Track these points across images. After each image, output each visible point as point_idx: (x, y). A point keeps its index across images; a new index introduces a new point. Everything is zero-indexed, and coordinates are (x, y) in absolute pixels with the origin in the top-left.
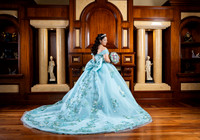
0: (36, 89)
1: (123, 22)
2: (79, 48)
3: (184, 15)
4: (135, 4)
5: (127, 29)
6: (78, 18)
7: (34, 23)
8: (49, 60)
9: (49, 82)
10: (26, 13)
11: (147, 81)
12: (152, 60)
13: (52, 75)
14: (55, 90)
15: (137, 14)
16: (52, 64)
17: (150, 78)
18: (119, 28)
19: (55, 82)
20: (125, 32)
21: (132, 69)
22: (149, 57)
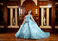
0: (9, 27)
1: (36, 6)
2: (22, 14)
3: (56, 3)
5: (37, 8)
8: (13, 18)
9: (13, 25)
10: (6, 4)
11: (44, 25)
12: (46, 18)
14: (15, 28)
15: (41, 3)
17: (45, 24)
18: (34, 8)
19: (15, 25)
20: (37, 9)
21: (39, 21)
22: (45, 17)
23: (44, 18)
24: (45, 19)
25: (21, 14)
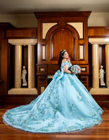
0: (12, 92)
1: (79, 39)
2: (45, 60)
4: (89, 26)
5: (83, 45)
6: (44, 37)
7: (11, 41)
8: (22, 69)
9: (22, 87)
10: (5, 34)
11: (100, 86)
12: (104, 69)
13: (24, 80)
14: (26, 93)
15: (91, 33)
16: (25, 72)
18: (76, 44)
19: (27, 87)
20: (81, 47)
21: (87, 77)
22: (102, 67)
23: (100, 68)
24: (102, 71)
25: (42, 60)
